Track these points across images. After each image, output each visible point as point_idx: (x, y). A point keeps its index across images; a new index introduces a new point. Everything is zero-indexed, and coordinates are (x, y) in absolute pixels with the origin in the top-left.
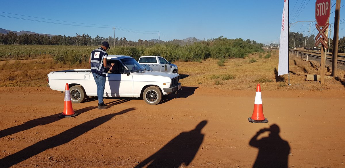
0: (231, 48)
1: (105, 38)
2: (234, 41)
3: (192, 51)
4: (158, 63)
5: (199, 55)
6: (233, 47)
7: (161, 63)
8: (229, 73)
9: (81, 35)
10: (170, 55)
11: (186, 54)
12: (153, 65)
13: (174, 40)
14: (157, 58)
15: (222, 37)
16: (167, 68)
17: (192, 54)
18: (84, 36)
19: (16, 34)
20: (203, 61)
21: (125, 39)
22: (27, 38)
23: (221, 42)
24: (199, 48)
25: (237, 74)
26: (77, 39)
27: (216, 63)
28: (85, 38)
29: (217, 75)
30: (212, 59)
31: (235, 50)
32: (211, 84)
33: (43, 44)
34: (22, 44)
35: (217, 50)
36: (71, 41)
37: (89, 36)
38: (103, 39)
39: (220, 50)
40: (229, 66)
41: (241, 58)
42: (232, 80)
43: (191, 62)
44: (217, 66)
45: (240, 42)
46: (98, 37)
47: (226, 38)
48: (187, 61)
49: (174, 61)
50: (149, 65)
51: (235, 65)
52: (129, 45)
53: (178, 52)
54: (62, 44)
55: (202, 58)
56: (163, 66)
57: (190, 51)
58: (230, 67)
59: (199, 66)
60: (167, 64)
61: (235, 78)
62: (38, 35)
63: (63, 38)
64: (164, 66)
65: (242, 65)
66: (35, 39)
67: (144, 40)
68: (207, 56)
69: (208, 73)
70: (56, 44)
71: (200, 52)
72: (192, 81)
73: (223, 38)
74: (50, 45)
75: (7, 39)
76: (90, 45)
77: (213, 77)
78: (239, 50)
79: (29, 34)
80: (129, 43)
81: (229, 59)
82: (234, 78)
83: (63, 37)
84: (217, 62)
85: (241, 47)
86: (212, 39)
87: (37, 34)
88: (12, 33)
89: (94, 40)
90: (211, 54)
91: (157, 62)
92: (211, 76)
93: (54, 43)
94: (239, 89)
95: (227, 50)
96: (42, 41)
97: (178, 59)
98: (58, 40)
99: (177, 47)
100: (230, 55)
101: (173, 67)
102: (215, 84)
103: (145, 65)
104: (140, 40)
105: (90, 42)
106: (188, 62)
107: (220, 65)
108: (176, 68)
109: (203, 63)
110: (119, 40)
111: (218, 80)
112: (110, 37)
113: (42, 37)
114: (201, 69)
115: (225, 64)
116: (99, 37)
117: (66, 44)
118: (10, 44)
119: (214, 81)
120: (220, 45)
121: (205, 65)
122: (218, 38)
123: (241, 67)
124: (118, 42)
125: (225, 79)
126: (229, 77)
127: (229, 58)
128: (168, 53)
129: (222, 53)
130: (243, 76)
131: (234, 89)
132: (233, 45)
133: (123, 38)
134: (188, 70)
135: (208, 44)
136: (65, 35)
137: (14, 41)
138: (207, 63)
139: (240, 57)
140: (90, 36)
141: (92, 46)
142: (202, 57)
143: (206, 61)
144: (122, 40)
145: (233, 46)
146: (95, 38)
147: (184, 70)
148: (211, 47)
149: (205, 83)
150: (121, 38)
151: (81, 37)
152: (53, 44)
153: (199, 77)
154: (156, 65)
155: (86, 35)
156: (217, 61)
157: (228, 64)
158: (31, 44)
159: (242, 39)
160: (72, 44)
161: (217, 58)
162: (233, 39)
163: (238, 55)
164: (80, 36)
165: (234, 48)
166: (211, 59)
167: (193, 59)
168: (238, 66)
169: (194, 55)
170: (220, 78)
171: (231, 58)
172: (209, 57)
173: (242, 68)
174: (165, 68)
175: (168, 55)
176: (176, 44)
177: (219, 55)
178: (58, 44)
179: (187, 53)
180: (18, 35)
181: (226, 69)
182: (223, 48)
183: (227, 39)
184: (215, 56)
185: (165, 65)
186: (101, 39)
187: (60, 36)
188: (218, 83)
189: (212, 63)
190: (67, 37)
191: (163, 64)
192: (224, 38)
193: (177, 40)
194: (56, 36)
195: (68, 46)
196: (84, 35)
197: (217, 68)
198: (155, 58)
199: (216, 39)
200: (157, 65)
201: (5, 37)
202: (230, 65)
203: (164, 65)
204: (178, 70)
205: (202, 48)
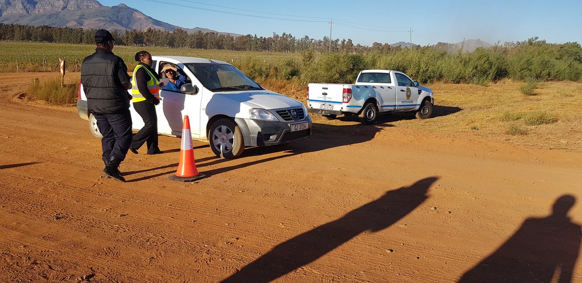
0: (553, 61)
1: (317, 39)
2: (562, 47)
3: (470, 63)
4: (393, 83)
5: (485, 73)
6: (557, 59)
7: (400, 84)
8: (543, 111)
9: (281, 35)
10: (425, 69)
11: (458, 69)
12: (382, 87)
13: (440, 44)
14: (392, 74)
15: (537, 38)
16: (410, 94)
17: (469, 70)
18: (285, 36)
19: (186, 32)
20: (490, 84)
21: (350, 41)
22: (202, 39)
23: (532, 48)
24: (485, 59)
25: (561, 112)
26: (274, 41)
27: (517, 89)
28: (286, 39)
29: (516, 112)
30: (510, 80)
31: (561, 66)
32: (499, 132)
33: (224, 49)
34: (194, 48)
35: (522, 63)
36: (265, 45)
37: (291, 37)
38: (313, 41)
39: (529, 63)
40: (545, 97)
41: (573, 81)
42: (548, 126)
43: (466, 85)
44: (518, 95)
45: (575, 50)
46: (307, 37)
47: (544, 42)
48: (458, 83)
49: (432, 82)
50: (374, 87)
51: (559, 95)
52: (356, 52)
53: (442, 65)
54: (250, 50)
55: (490, 77)
56: (402, 91)
57: (466, 63)
58: (548, 98)
59: (481, 93)
60: (411, 86)
61: (557, 121)
62: (217, 33)
63: (253, 39)
64: (405, 90)
65: (573, 94)
66: (213, 40)
67: (383, 44)
68: (501, 74)
69: (497, 108)
70: (242, 48)
71: (486, 66)
72: (461, 123)
73: (537, 40)
74: (233, 50)
75: (173, 39)
76: (293, 51)
77: (507, 118)
78: (570, 66)
79: (205, 33)
80: (356, 49)
81: (546, 83)
82: (555, 121)
83: (253, 37)
84: (519, 87)
85: (576, 59)
86: (515, 42)
87: (215, 33)
88: (180, 31)
89: (299, 44)
90: (510, 70)
91: (391, 83)
92: (501, 115)
93: (239, 47)
94: (564, 147)
95: (545, 64)
96: (222, 44)
97: (440, 77)
98: (245, 43)
99: (442, 55)
100: (549, 75)
101: (423, 92)
102: (507, 133)
103: (366, 87)
104: (376, 44)
105: (293, 46)
106: (462, 85)
107: (527, 94)
108: (430, 95)
109: (490, 87)
110: (340, 43)
111: (517, 124)
112: (325, 38)
113: (222, 36)
114: (484, 98)
115: (536, 91)
116: (308, 39)
117: (257, 49)
118: (177, 47)
119: (507, 125)
120: (531, 54)
121: (496, 91)
122: (527, 41)
123: (571, 99)
124: (338, 47)
125: (532, 124)
126: (542, 120)
127: (548, 81)
128: (422, 65)
129: (533, 69)
130: (576, 118)
131: (552, 147)
132: (558, 55)
133: (347, 41)
134: (457, 100)
135: (505, 51)
136: (255, 35)
137: (183, 43)
138: (498, 89)
139: (571, 80)
140: (293, 37)
141: (296, 52)
142: (491, 75)
143: (497, 84)
144: (345, 43)
145: (559, 57)
146: (302, 40)
147: (448, 100)
148: (510, 58)
149: (488, 128)
150: (344, 41)
151: (281, 37)
152: (238, 49)
153: (478, 115)
154: (389, 87)
155: (288, 34)
156: (521, 84)
157: (543, 91)
158: (206, 48)
159: (578, 45)
160: (265, 49)
161: (522, 78)
162: (558, 43)
163: (567, 76)
164: (278, 36)
165: (560, 61)
166: (508, 82)
167: (471, 79)
168: (567, 96)
169: (474, 71)
170: (522, 119)
171: (551, 80)
172: (504, 77)
173: (575, 101)
174: (407, 93)
175: (422, 70)
176: (441, 51)
177: (526, 73)
178: (245, 49)
179: (460, 66)
180: (189, 33)
181: (538, 102)
182: (536, 60)
183: (547, 42)
184: (519, 74)
185: (408, 89)
186: (311, 42)
187: (249, 36)
188: (514, 131)
189: (509, 88)
190: (259, 37)
191: (404, 86)
192: (539, 42)
193: (444, 44)
194: (243, 37)
195: (259, 53)
196: (284, 34)
197: (520, 99)
198: (389, 74)
199: (523, 43)
200: (391, 88)
201: (171, 37)
202: (548, 94)
203: (405, 88)
204: (433, 99)
205: (492, 59)
